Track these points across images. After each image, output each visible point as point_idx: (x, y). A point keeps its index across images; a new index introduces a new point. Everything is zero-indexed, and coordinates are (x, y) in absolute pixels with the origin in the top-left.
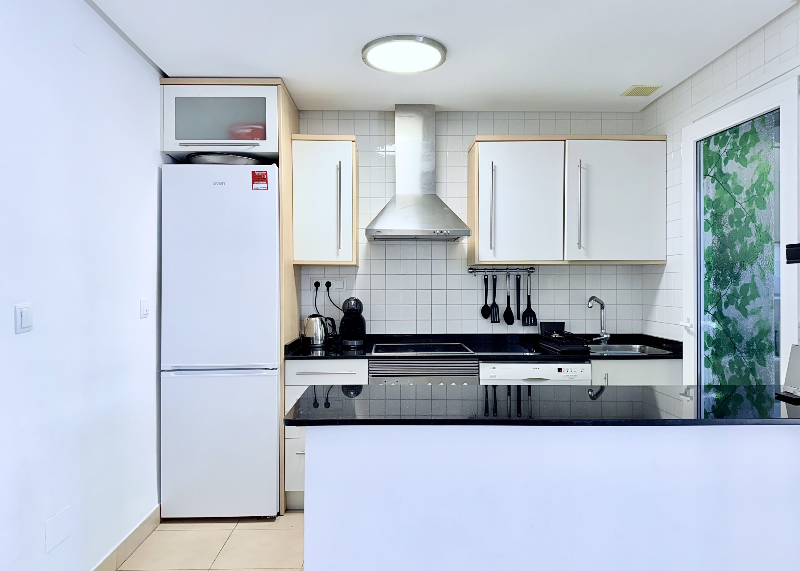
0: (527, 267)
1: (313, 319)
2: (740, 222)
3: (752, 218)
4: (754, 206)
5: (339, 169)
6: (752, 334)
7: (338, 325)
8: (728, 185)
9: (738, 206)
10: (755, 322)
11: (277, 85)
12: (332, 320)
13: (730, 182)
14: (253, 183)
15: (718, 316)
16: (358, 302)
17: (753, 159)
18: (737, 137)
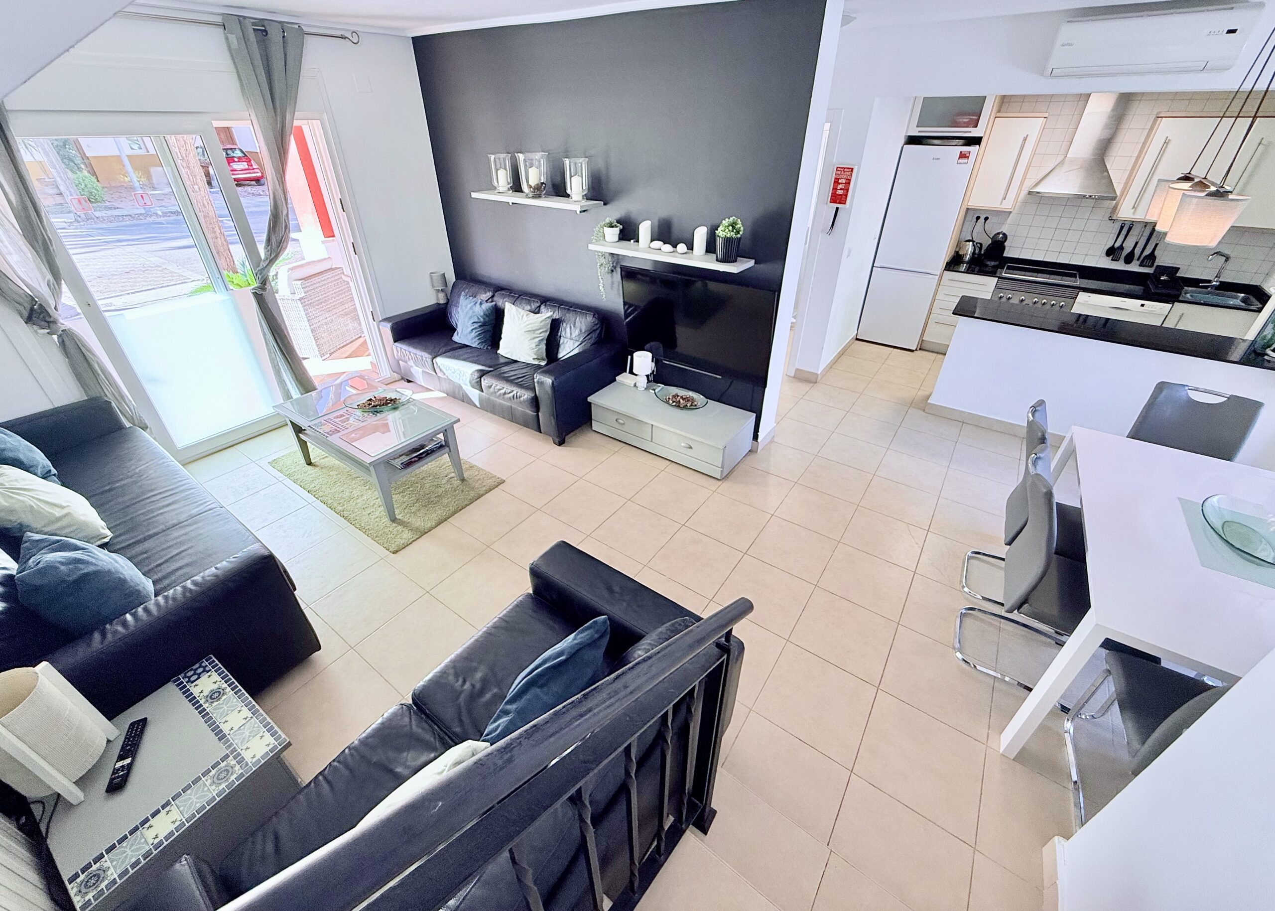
1: (968, 243)
5: (1025, 140)
7: (984, 249)
12: (981, 245)
14: (959, 160)
16: (1005, 236)
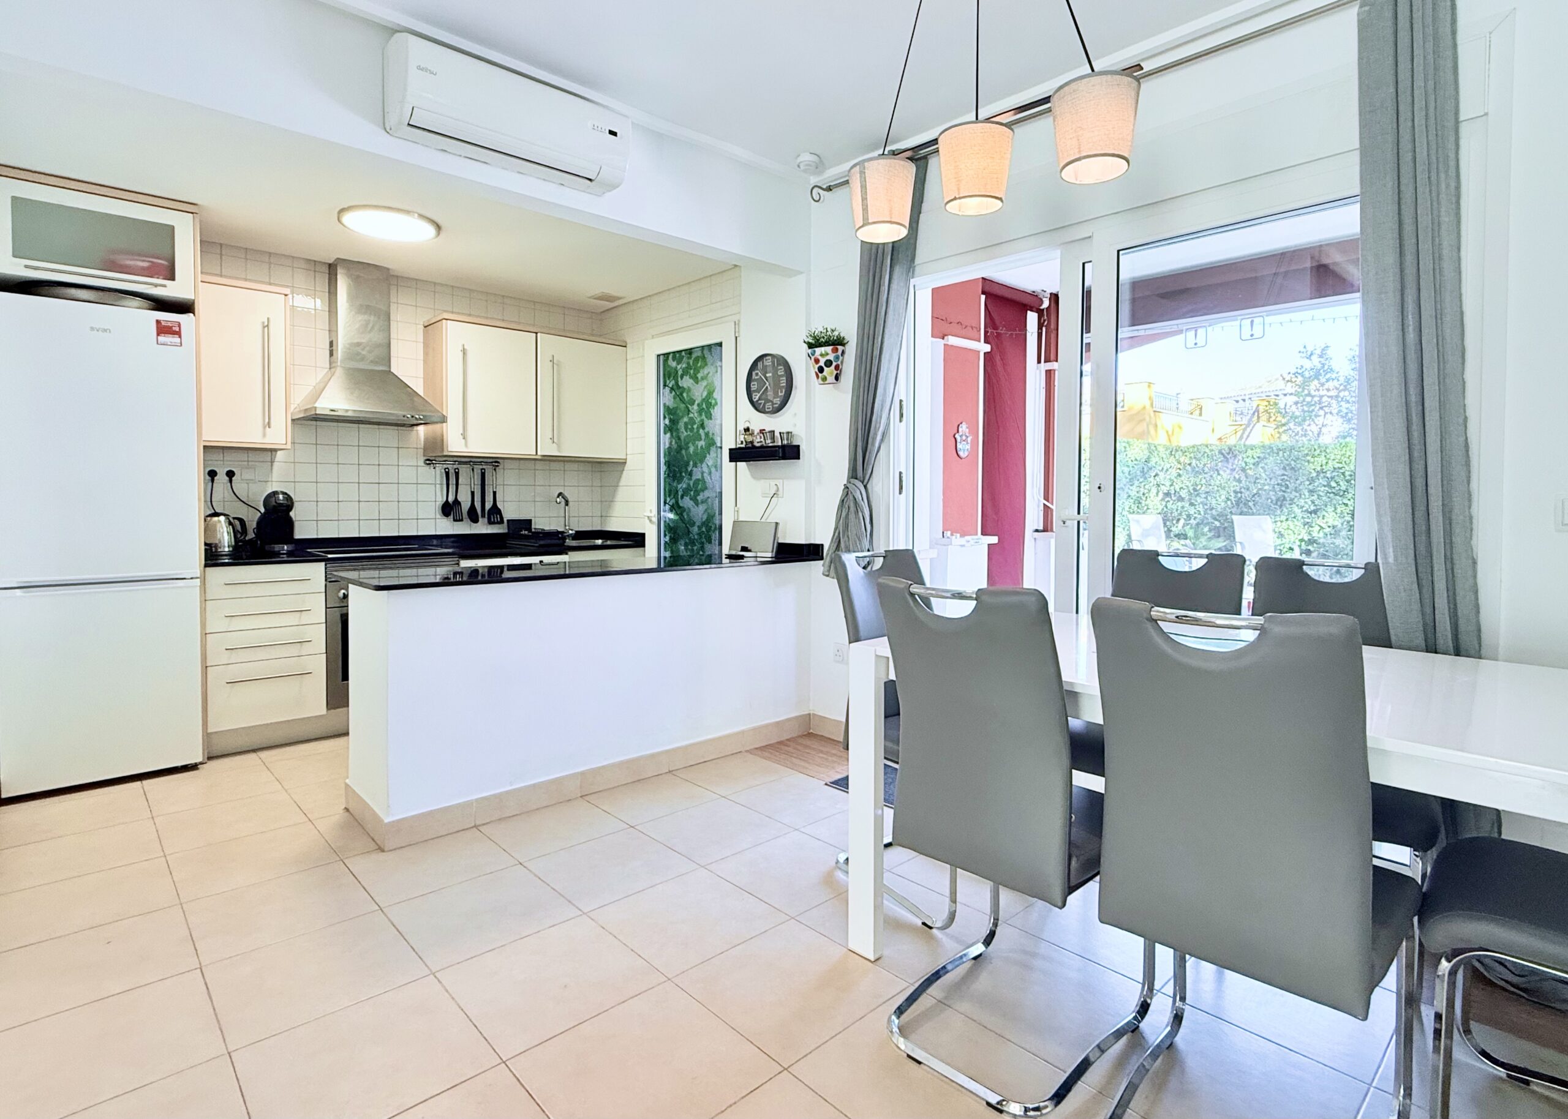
0: (491, 460)
1: (216, 519)
2: (692, 430)
3: (702, 426)
4: (703, 417)
6: (702, 519)
7: (252, 525)
8: (683, 397)
9: (691, 415)
10: (704, 509)
11: (192, 213)
12: (241, 520)
13: (685, 395)
14: (158, 335)
15: (675, 508)
16: (288, 497)
17: (702, 379)
18: (690, 358)
